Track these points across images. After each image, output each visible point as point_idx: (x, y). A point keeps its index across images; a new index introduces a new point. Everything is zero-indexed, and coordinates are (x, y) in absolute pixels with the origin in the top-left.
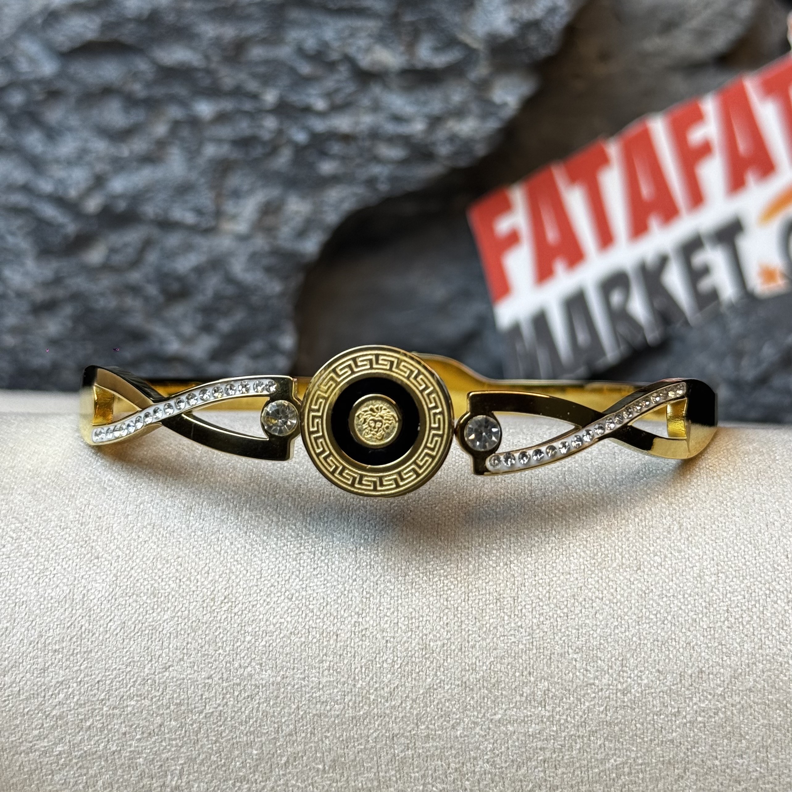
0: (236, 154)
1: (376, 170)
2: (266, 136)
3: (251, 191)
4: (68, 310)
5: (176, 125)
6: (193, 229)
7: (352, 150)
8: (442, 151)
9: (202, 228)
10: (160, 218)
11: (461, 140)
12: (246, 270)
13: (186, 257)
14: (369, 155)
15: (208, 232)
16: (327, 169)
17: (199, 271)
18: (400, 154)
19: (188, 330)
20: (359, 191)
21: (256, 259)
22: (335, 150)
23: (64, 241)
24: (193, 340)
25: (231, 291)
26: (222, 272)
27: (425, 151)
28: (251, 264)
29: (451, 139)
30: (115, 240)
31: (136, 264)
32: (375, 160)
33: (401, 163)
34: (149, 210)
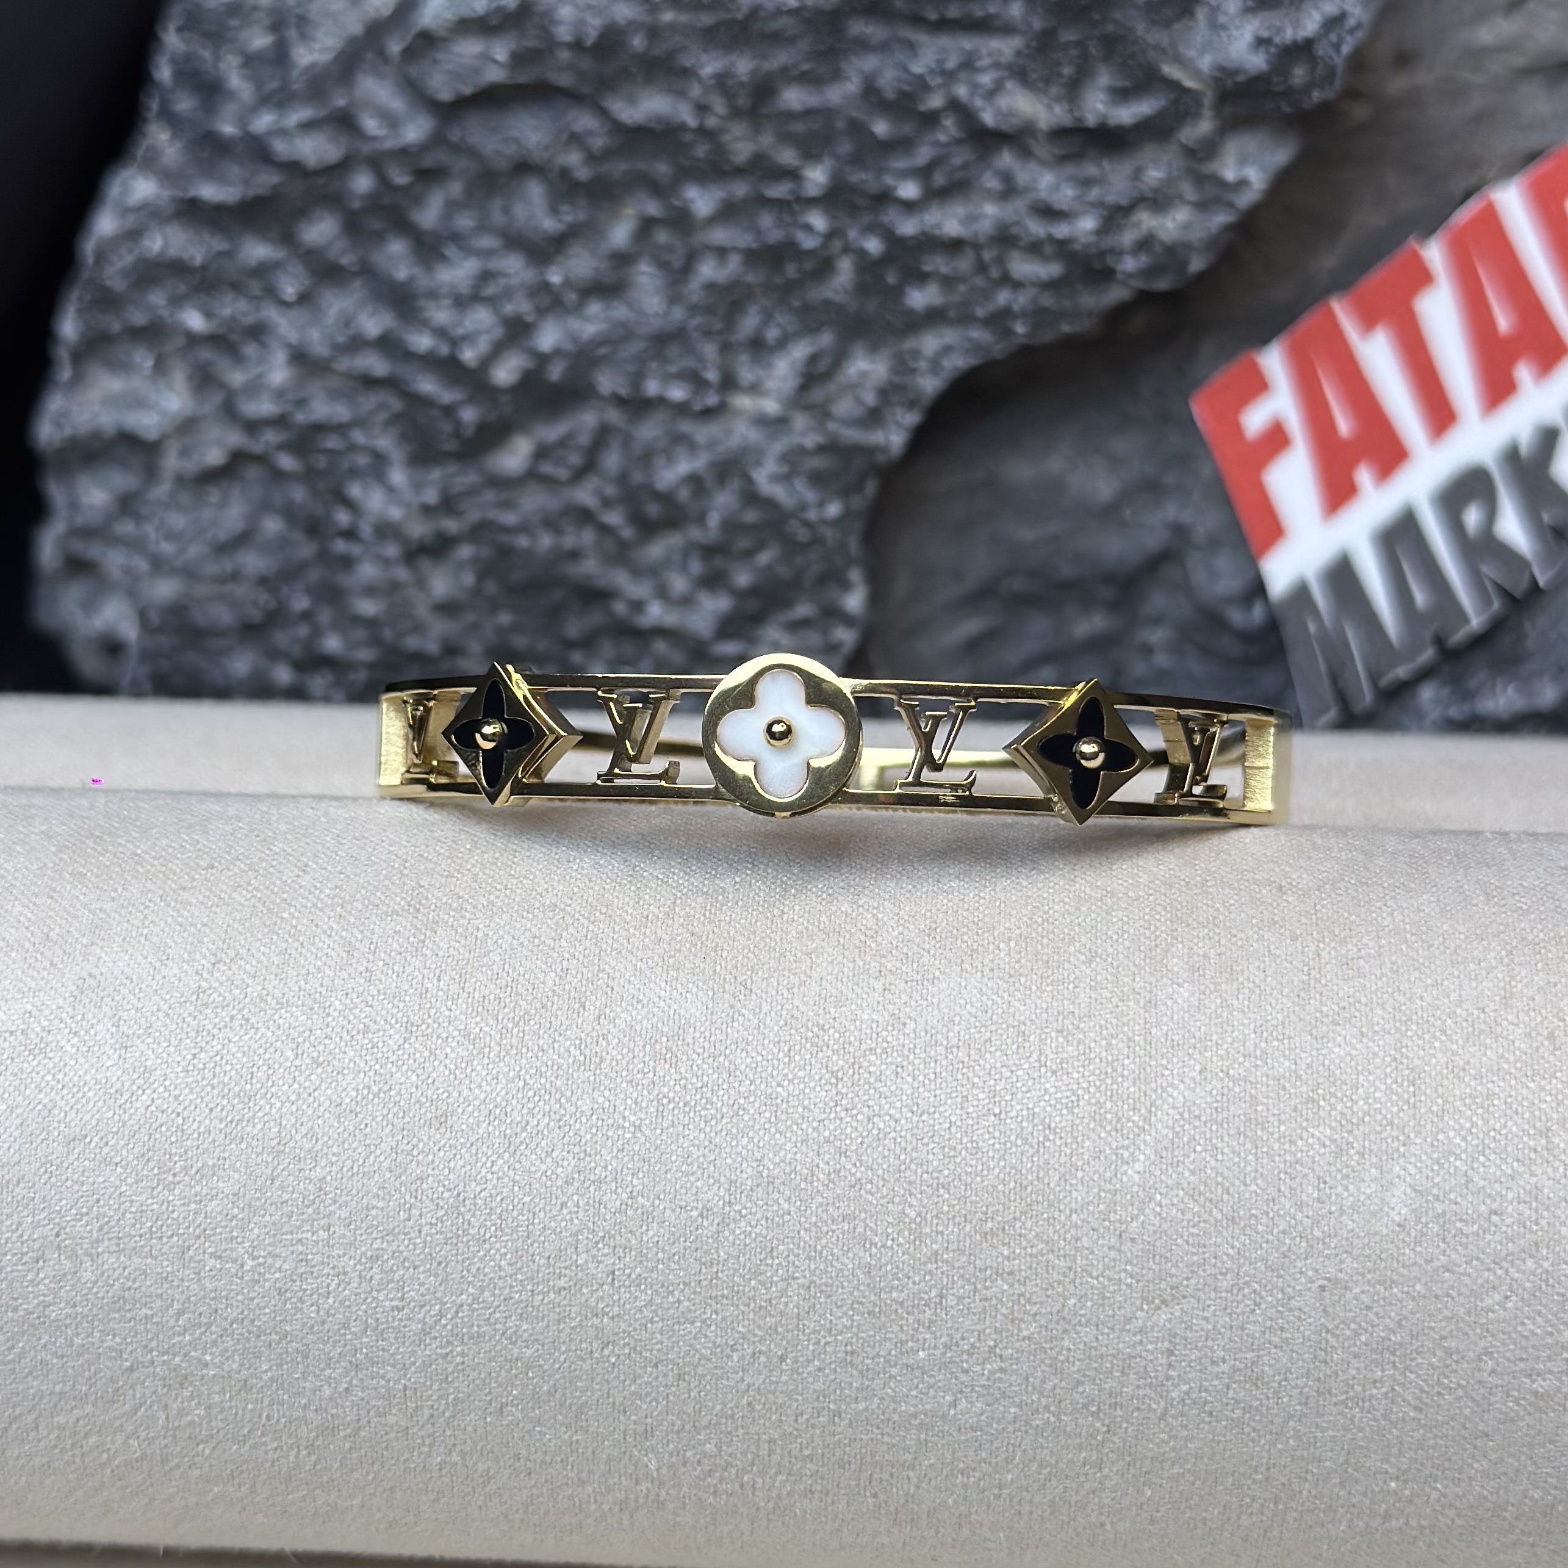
0: (752, 276)
1: (1008, 298)
3: (785, 342)
4: (465, 552)
5: (646, 225)
6: (682, 409)
7: (964, 265)
8: (1129, 264)
9: (698, 407)
10: (623, 392)
11: (1162, 243)
12: (777, 478)
13: (670, 458)
14: (995, 273)
15: (708, 413)
16: (919, 298)
17: (695, 481)
18: (1051, 270)
19: (679, 584)
20: (977, 334)
21: (793, 458)
22: (937, 263)
23: (457, 435)
24: (687, 601)
25: (751, 516)
26: (735, 484)
27: (1097, 266)
28: (785, 469)
29: (1146, 243)
30: (545, 428)
31: (586, 470)
32: (1007, 281)
33: (1054, 286)
34: (605, 380)
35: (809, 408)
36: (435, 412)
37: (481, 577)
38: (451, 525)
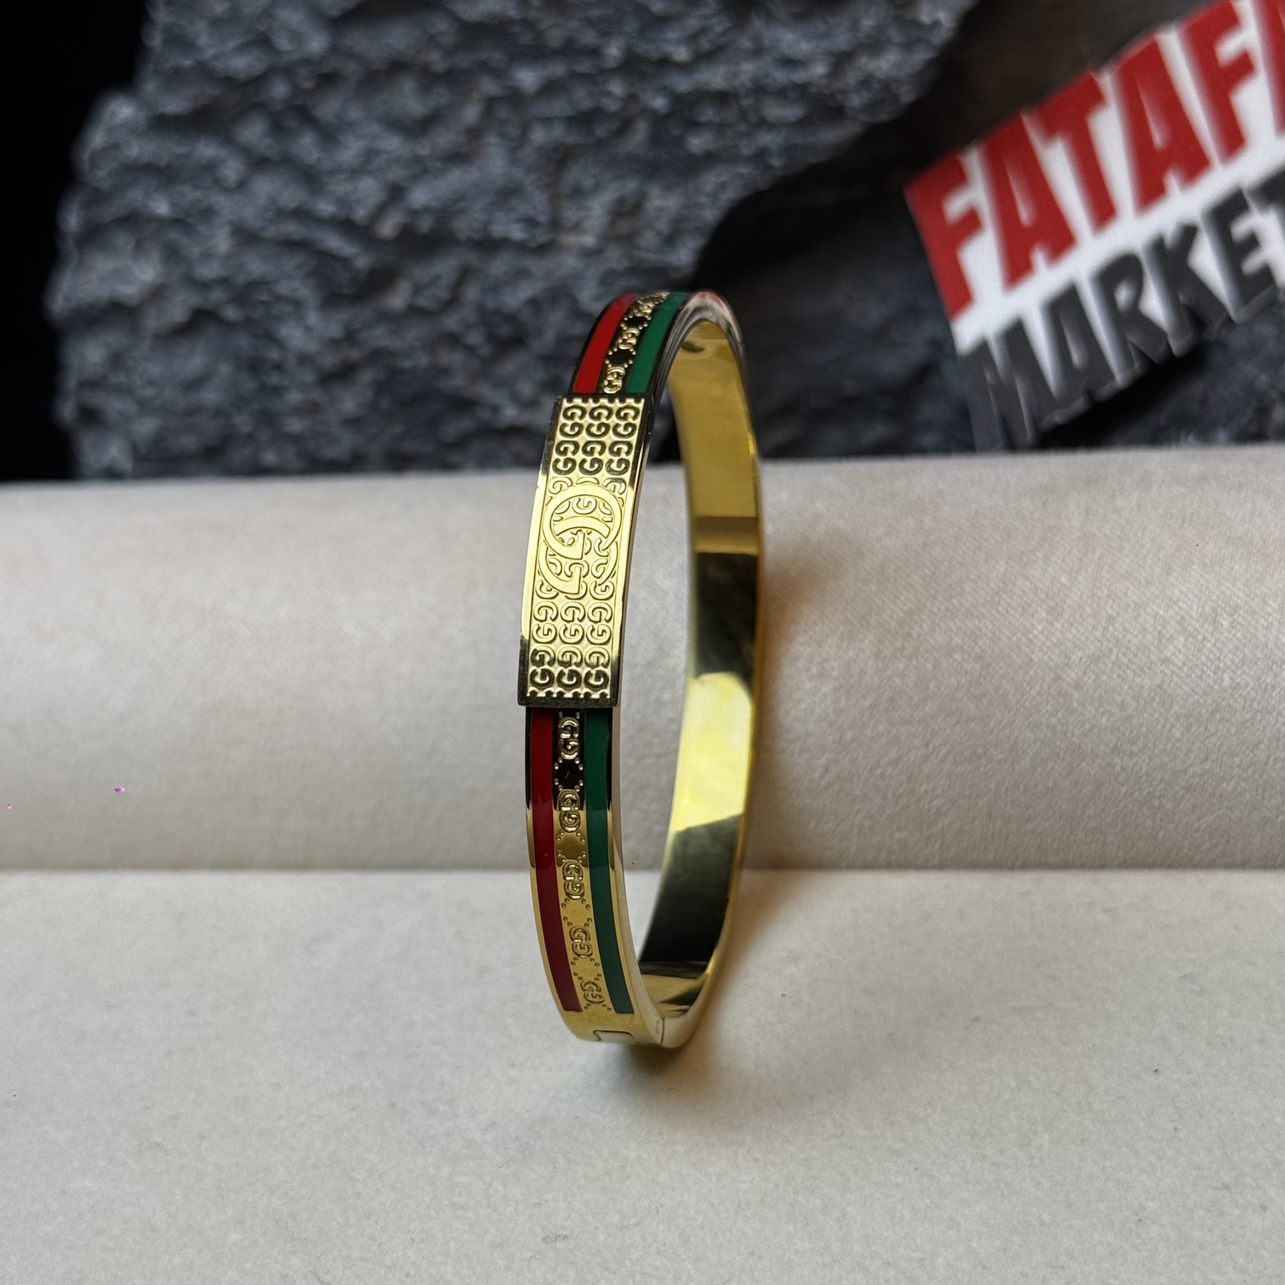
0: (573, 138)
1: (766, 139)
2: (612, 106)
3: (597, 187)
4: (367, 376)
5: (491, 103)
6: (521, 247)
7: (730, 115)
8: (856, 101)
10: (476, 236)
11: (879, 81)
12: (594, 297)
13: (514, 287)
14: (754, 118)
15: (543, 249)
16: (698, 143)
17: (534, 304)
18: (796, 112)
19: (526, 389)
20: (744, 170)
21: (607, 280)
22: (709, 114)
23: (354, 280)
24: (533, 403)
25: (577, 328)
26: (565, 304)
27: (831, 104)
28: (601, 288)
29: (866, 82)
30: (421, 272)
31: (452, 302)
32: (764, 124)
33: (801, 124)
34: (463, 227)
35: (618, 239)
36: (338, 264)
37: (377, 394)
38: (354, 354)
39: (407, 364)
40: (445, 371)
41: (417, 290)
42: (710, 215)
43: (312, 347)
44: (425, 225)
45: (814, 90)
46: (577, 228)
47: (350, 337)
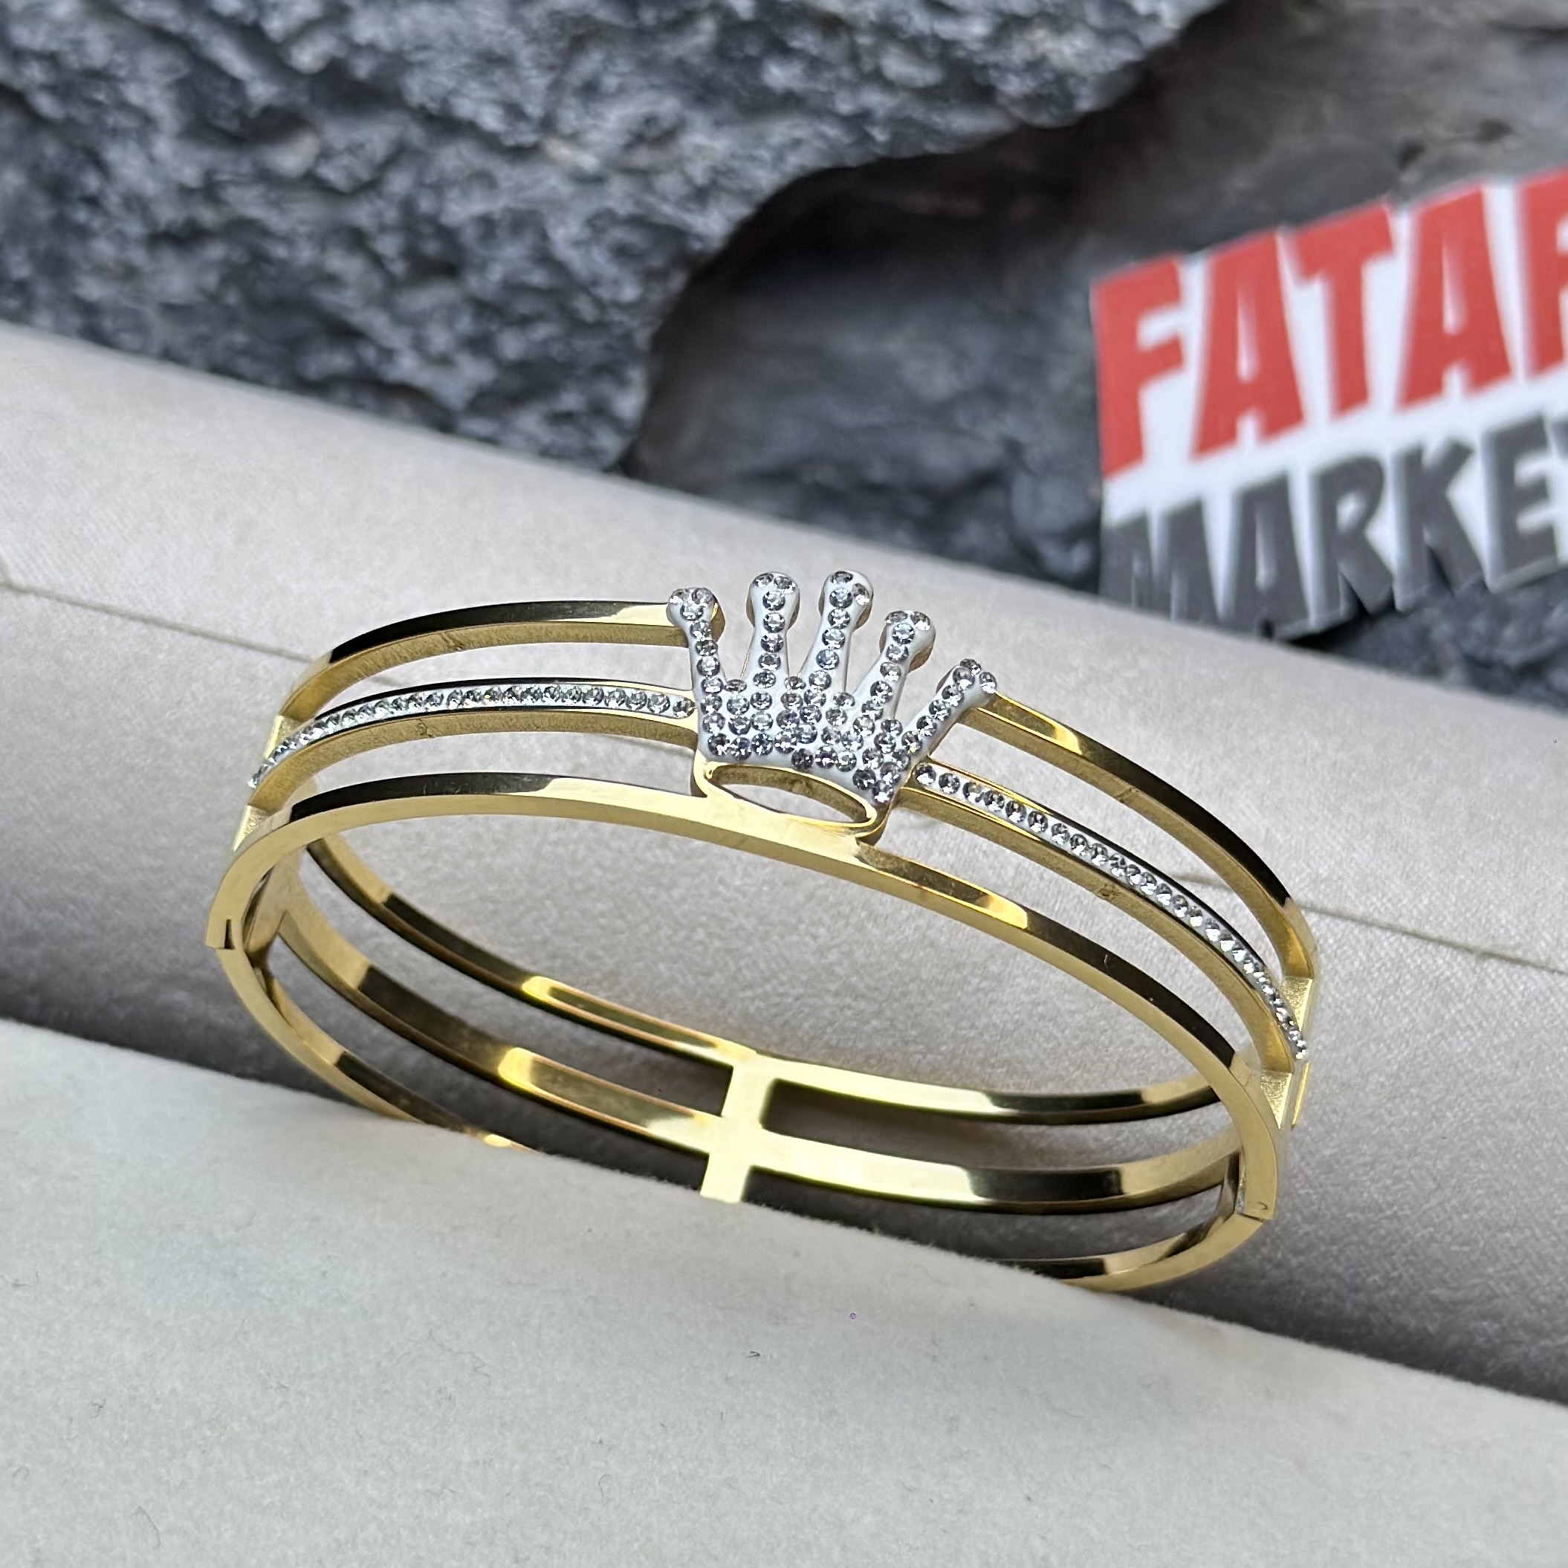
0: (606, 13)
1: (873, 99)
4: (216, 251)
7: (834, 50)
8: (1014, 86)
9: (510, 142)
10: (433, 107)
11: (1053, 70)
12: (576, 244)
13: (465, 193)
14: (867, 65)
15: (520, 153)
16: (779, 75)
17: (487, 224)
18: (927, 75)
19: (440, 339)
20: (832, 131)
21: (598, 223)
22: (806, 40)
23: (240, 114)
24: (444, 361)
25: (538, 277)
26: (529, 238)
27: (979, 80)
28: (586, 233)
29: (1035, 65)
30: (337, 133)
31: (370, 187)
32: (878, 78)
33: (927, 94)
34: (416, 88)
35: (629, 171)
36: (224, 84)
37: (225, 281)
38: (208, 216)
39: (280, 251)
40: (332, 280)
41: (325, 154)
42: (766, 180)
43: (150, 187)
44: (363, 68)
45: (960, 54)
46: (574, 138)
47: (210, 190)
